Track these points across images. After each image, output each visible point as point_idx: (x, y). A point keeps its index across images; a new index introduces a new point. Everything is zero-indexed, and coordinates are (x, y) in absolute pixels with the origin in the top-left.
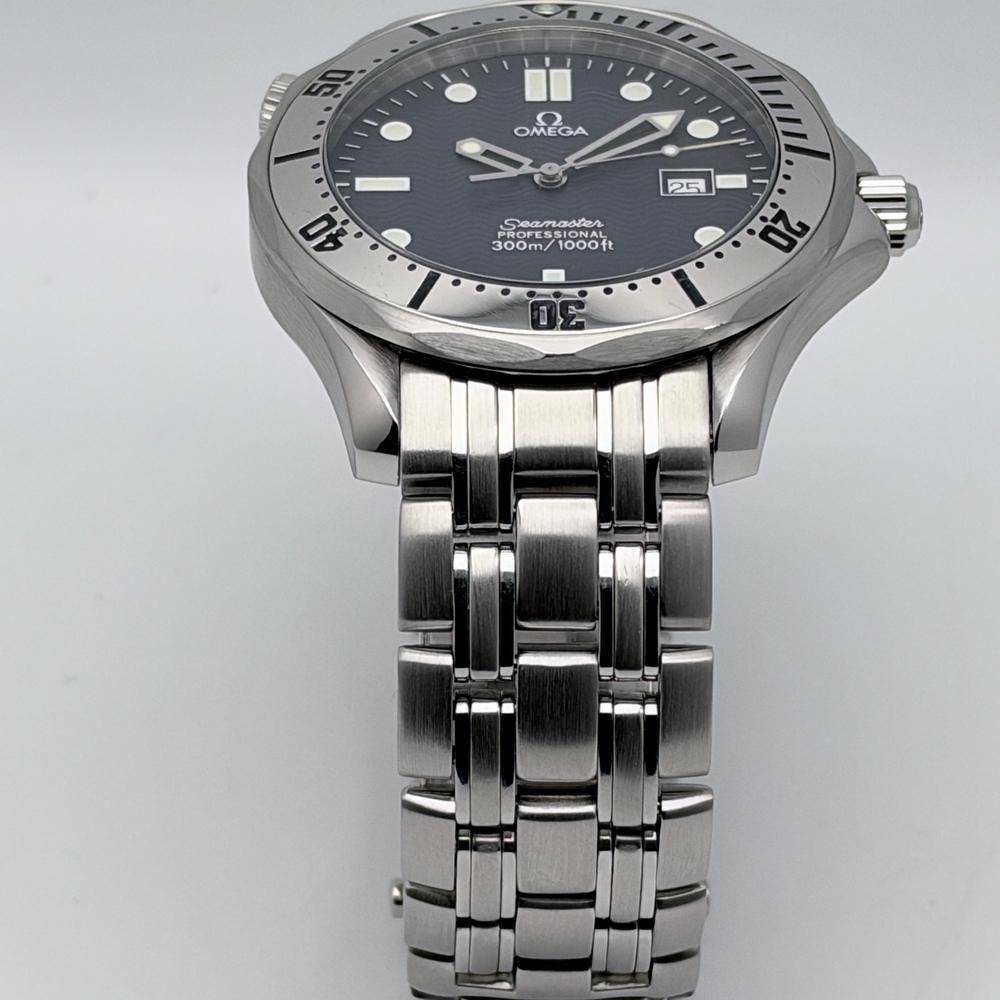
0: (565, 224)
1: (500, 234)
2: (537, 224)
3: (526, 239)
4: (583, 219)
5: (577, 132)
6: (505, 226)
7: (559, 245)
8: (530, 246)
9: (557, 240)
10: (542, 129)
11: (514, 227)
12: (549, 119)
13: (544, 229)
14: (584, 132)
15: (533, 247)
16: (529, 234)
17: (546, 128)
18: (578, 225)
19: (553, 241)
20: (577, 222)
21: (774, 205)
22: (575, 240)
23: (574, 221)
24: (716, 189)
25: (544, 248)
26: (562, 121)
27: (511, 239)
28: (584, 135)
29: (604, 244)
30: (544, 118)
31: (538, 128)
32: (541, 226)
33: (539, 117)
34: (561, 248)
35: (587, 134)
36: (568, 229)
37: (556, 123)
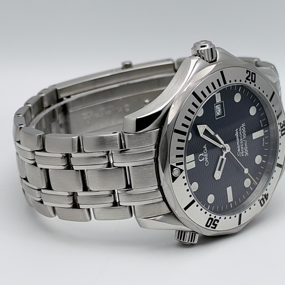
0: (238, 139)
1: (243, 155)
2: (239, 147)
3: (244, 148)
4: (236, 135)
5: (205, 148)
6: (240, 155)
7: (244, 138)
8: (245, 146)
9: (243, 139)
10: (205, 158)
11: (240, 152)
12: (201, 157)
13: (240, 144)
14: (205, 146)
15: (246, 145)
16: (242, 148)
17: (205, 157)
18: (238, 136)
19: (243, 140)
20: (237, 136)
21: (246, 82)
22: (243, 134)
23: (236, 137)
24: (221, 101)
25: (246, 142)
26: (202, 154)
27: (244, 152)
28: (206, 146)
29: (243, 126)
30: (201, 159)
31: (205, 159)
32: (239, 145)
33: (201, 161)
34: (246, 137)
35: (206, 144)
36: (239, 138)
37: (203, 155)
